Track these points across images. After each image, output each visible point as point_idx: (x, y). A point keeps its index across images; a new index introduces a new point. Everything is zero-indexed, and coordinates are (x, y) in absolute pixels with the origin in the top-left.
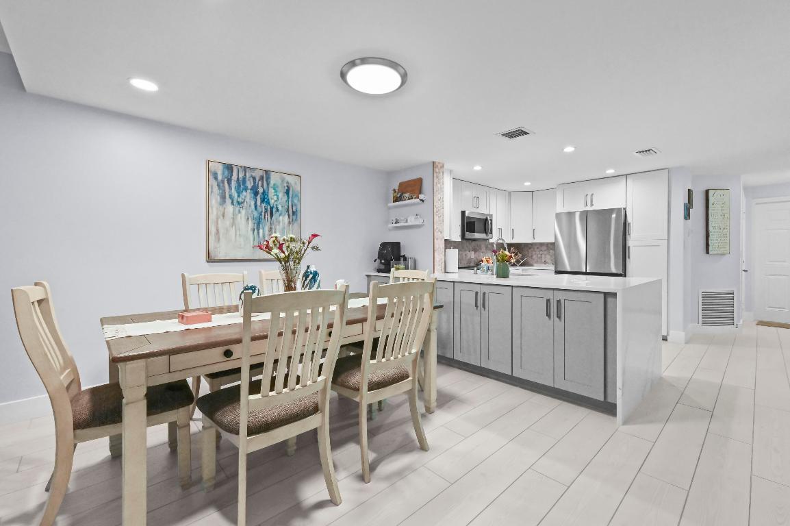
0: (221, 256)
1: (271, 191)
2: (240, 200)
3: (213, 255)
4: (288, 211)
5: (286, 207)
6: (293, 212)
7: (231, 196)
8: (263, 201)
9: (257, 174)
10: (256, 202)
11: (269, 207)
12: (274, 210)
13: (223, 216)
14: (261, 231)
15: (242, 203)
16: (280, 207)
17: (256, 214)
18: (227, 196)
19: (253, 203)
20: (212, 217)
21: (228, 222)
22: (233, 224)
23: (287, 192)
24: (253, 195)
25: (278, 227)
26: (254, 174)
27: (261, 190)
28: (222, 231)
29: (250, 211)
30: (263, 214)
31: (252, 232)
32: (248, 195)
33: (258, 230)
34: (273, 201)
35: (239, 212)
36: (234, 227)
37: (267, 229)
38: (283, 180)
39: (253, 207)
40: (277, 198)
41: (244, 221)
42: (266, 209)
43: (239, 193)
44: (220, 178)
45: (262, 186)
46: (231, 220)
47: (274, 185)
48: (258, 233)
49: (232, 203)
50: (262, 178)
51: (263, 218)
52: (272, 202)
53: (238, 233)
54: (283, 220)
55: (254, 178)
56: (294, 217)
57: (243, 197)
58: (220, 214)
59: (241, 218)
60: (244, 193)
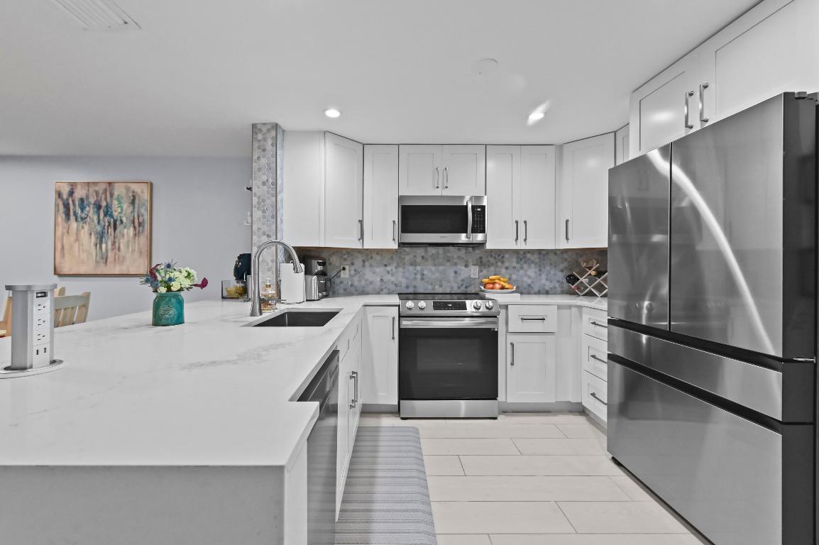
0: (66, 271)
1: (115, 202)
2: (83, 215)
3: (58, 270)
4: (133, 222)
5: (132, 218)
6: (140, 224)
7: (75, 214)
8: (105, 215)
9: (100, 188)
10: (99, 217)
11: (112, 220)
12: (118, 223)
13: (68, 232)
14: (104, 246)
15: (85, 218)
16: (124, 219)
17: (99, 228)
18: (72, 213)
19: (95, 218)
20: (59, 233)
21: (72, 238)
22: (77, 239)
23: (133, 202)
24: (95, 210)
25: (122, 241)
26: (97, 188)
27: (104, 204)
28: (66, 247)
29: (93, 226)
30: (106, 227)
31: (94, 247)
32: (90, 210)
33: (101, 243)
34: (117, 213)
35: (83, 228)
36: (77, 243)
37: (110, 243)
38: (128, 189)
39: (96, 221)
40: (121, 209)
41: (87, 236)
42: (109, 223)
43: (82, 209)
44: (65, 196)
45: (106, 199)
46: (75, 236)
47: (118, 196)
48: (101, 248)
49: (76, 220)
50: (105, 191)
51: (106, 232)
52: (115, 214)
53: (81, 248)
54: (128, 233)
55: (97, 193)
56: (141, 229)
57: (86, 213)
58: (65, 230)
59: (84, 233)
60: (87, 209)
